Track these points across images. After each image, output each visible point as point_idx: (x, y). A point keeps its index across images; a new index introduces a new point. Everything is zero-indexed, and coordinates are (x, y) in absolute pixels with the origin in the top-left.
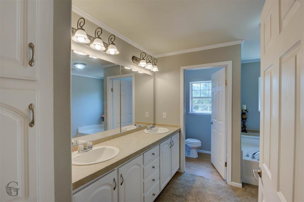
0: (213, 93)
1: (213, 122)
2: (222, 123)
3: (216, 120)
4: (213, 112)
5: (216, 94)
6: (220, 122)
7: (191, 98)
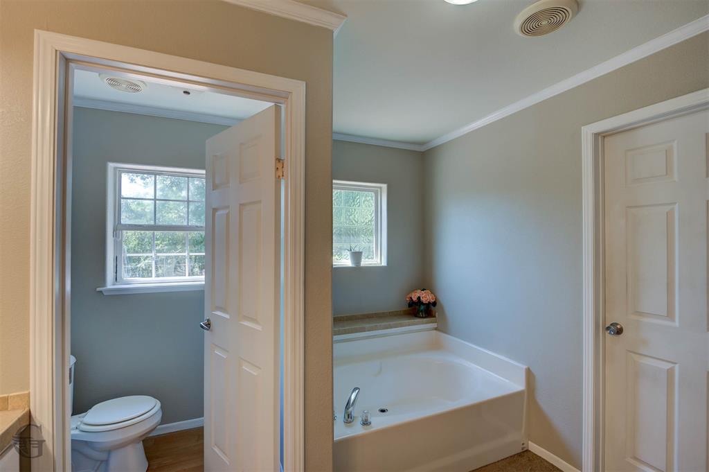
0: (215, 210)
1: (212, 322)
2: (258, 328)
3: (227, 316)
4: (211, 279)
5: (228, 215)
6: (246, 323)
7: (115, 230)
